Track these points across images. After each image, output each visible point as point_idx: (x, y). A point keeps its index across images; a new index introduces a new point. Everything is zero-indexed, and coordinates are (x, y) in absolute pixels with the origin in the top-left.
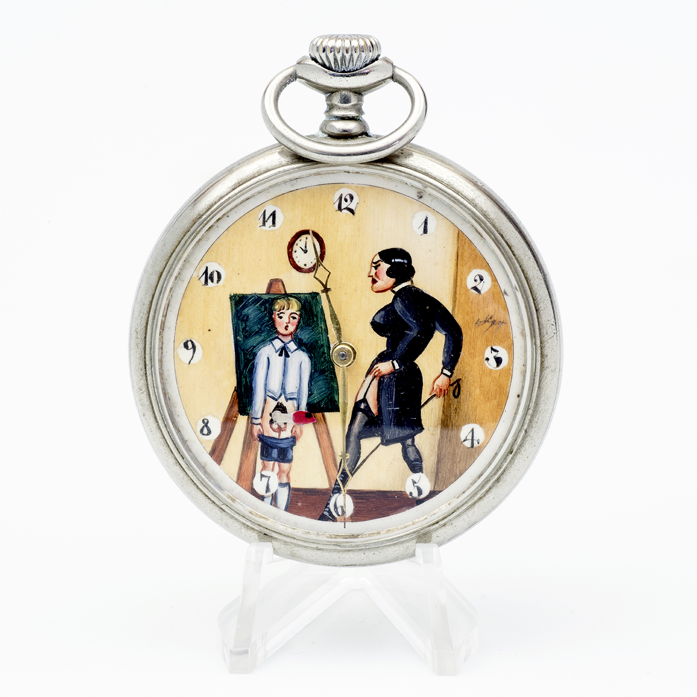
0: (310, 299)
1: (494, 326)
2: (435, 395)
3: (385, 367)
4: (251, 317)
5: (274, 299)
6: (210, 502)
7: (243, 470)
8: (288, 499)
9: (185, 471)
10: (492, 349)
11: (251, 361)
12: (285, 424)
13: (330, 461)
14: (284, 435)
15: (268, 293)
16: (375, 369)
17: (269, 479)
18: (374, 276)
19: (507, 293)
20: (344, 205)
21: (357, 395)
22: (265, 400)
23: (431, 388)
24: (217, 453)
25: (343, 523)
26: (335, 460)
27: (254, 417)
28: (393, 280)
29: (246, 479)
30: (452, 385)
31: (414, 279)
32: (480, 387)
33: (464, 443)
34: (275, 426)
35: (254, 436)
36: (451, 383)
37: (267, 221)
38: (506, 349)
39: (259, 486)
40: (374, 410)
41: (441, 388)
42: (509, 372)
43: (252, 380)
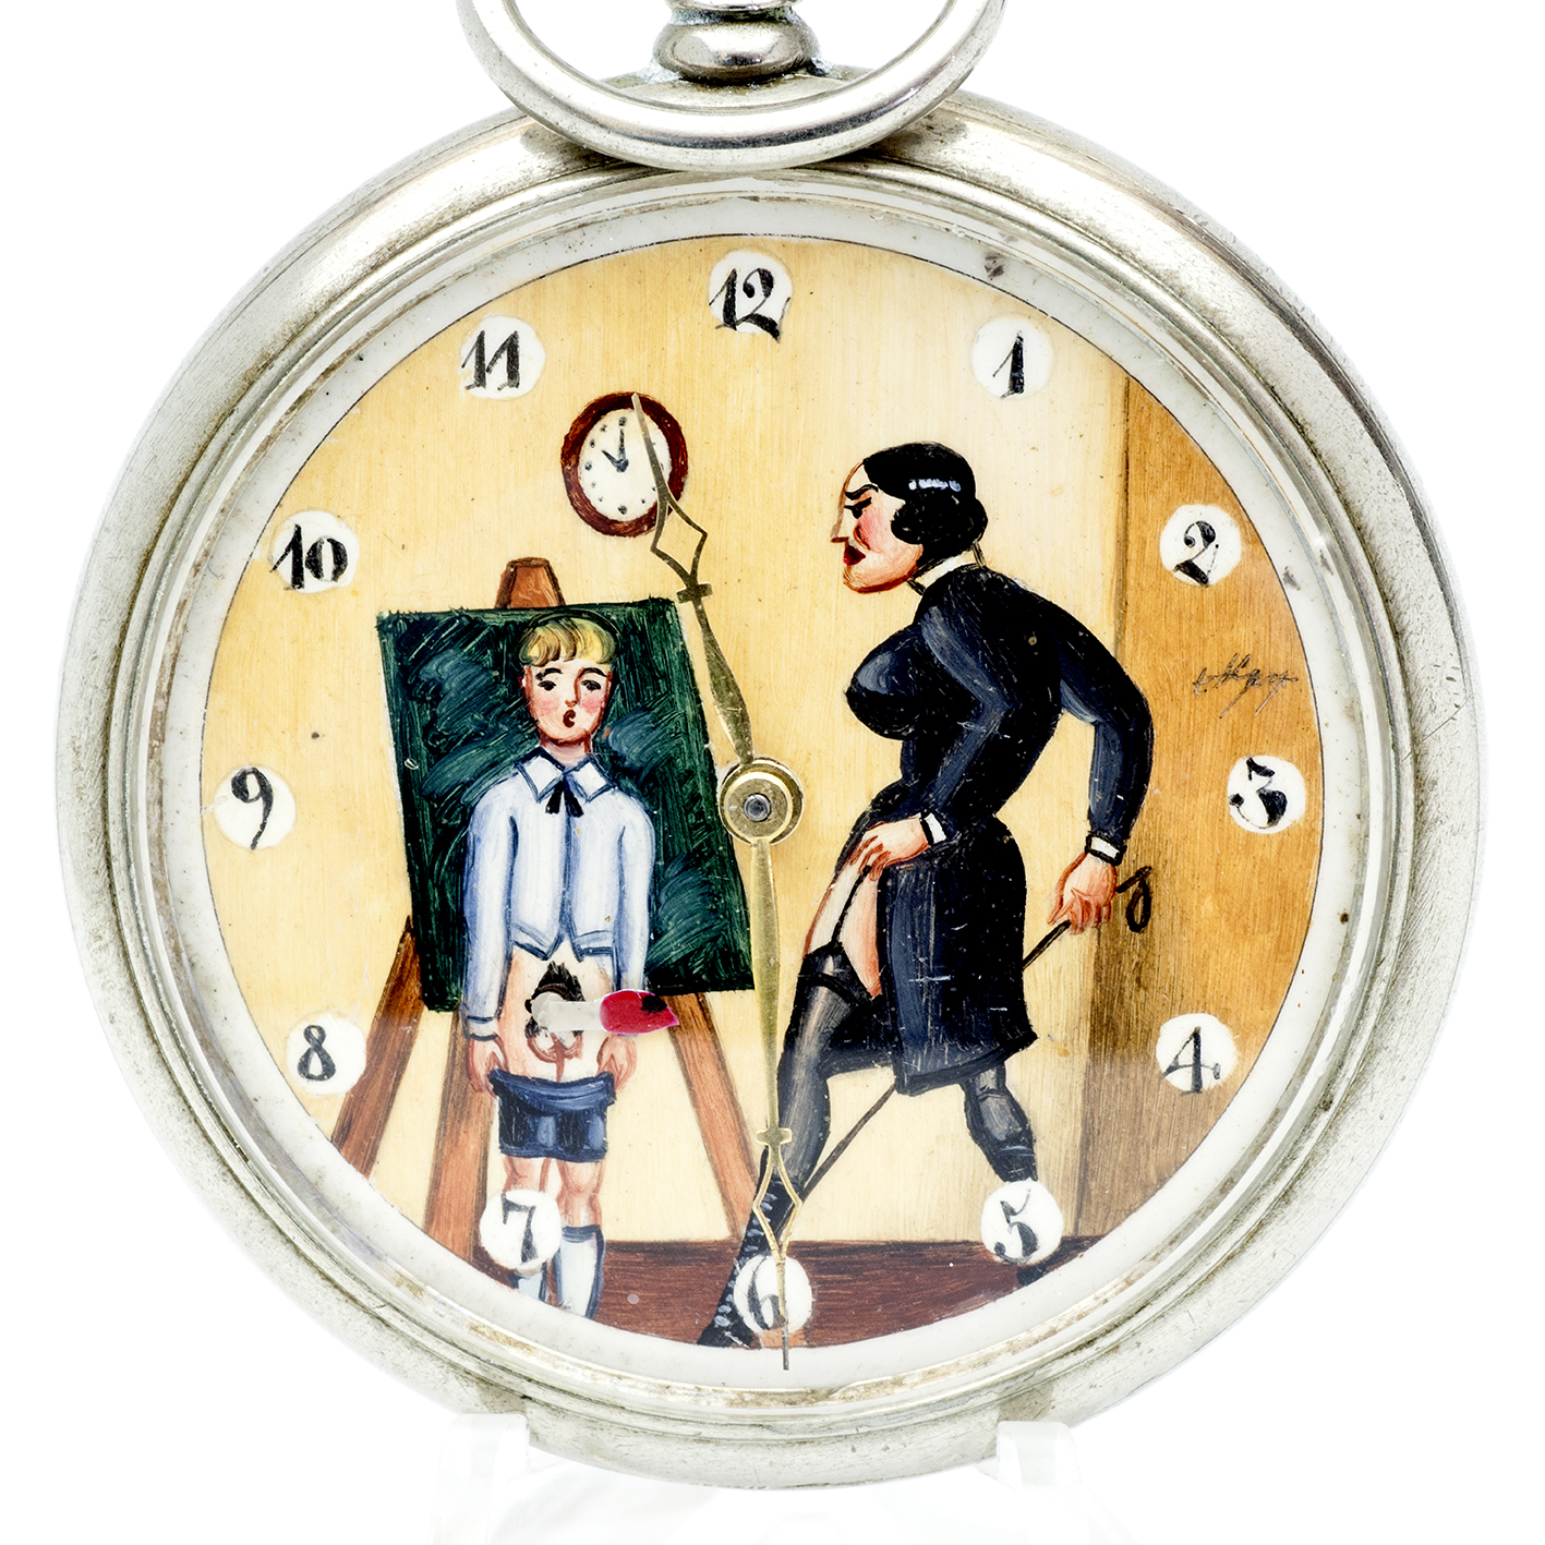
0: (642, 619)
1: (1257, 691)
2: (1066, 924)
3: (901, 838)
4: (451, 686)
5: (525, 625)
6: (342, 1297)
7: (445, 1190)
8: (597, 1279)
9: (253, 1200)
10: (1252, 765)
11: (455, 830)
12: (577, 1033)
13: (731, 1150)
14: (577, 1069)
15: (503, 606)
16: (866, 846)
17: (530, 1216)
18: (852, 538)
19: (1297, 578)
20: (744, 306)
21: (811, 932)
22: (509, 958)
23: (1054, 902)
24: (355, 1137)
25: (781, 1351)
26: (744, 1147)
27: (473, 1014)
28: (913, 551)
29: (456, 1218)
30: (1123, 888)
31: (985, 543)
32: (1217, 890)
33: (1169, 1077)
34: (543, 1042)
35: (478, 1078)
36: (1121, 881)
37: (488, 370)
38: (1298, 766)
39: (501, 1242)
40: (869, 980)
41: (1086, 899)
42: (1311, 841)
43: (463, 893)
